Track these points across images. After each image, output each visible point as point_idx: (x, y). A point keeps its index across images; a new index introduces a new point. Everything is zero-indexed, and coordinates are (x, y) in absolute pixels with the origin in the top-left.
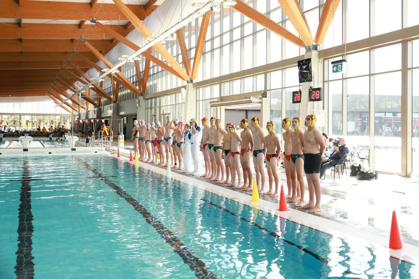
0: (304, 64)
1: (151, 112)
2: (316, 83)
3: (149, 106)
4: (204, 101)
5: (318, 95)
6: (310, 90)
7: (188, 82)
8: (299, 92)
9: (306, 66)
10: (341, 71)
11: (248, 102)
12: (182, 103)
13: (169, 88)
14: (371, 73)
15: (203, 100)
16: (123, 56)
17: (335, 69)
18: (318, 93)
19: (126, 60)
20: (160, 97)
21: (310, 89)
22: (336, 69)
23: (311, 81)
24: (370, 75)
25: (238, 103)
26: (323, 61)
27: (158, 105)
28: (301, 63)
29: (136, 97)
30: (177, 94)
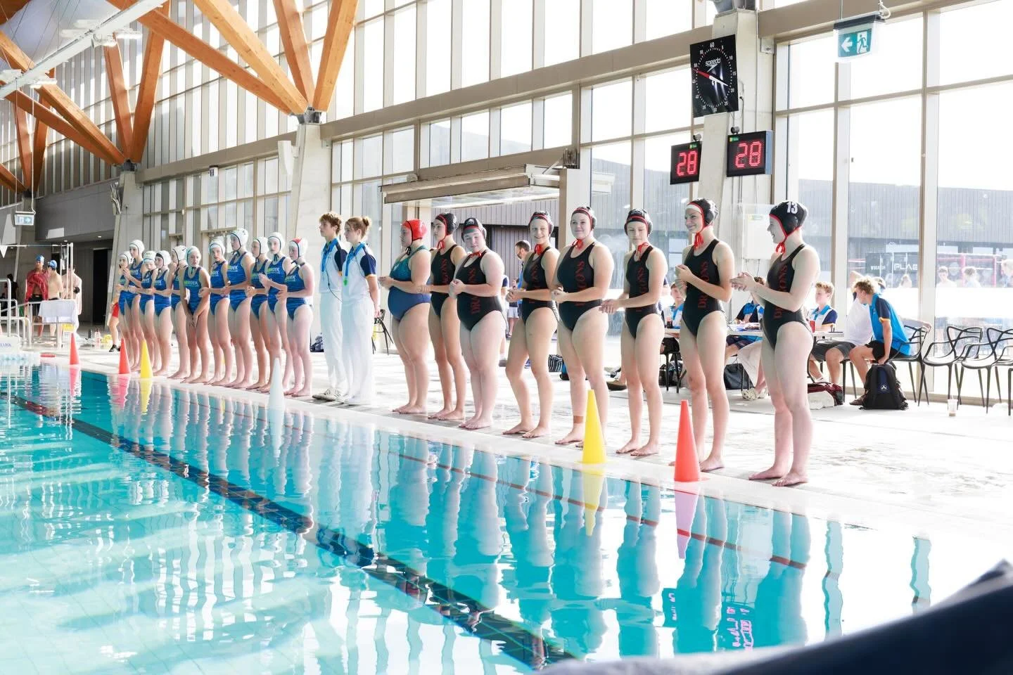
0: (711, 56)
1: (165, 227)
2: (749, 118)
3: (158, 208)
4: (359, 188)
5: (758, 154)
6: (731, 139)
7: (302, 121)
8: (695, 146)
9: (718, 60)
10: (868, 50)
11: (516, 183)
12: (278, 194)
13: (231, 143)
14: (928, 86)
15: (354, 183)
16: (81, 23)
17: (847, 44)
18: (756, 149)
19: (91, 36)
20: (197, 173)
21: (729, 137)
22: (851, 44)
23: (736, 108)
24: (927, 92)
25: (481, 189)
26: (772, 47)
27: (190, 202)
28: (701, 52)
29: (108, 175)
30: (261, 164)
